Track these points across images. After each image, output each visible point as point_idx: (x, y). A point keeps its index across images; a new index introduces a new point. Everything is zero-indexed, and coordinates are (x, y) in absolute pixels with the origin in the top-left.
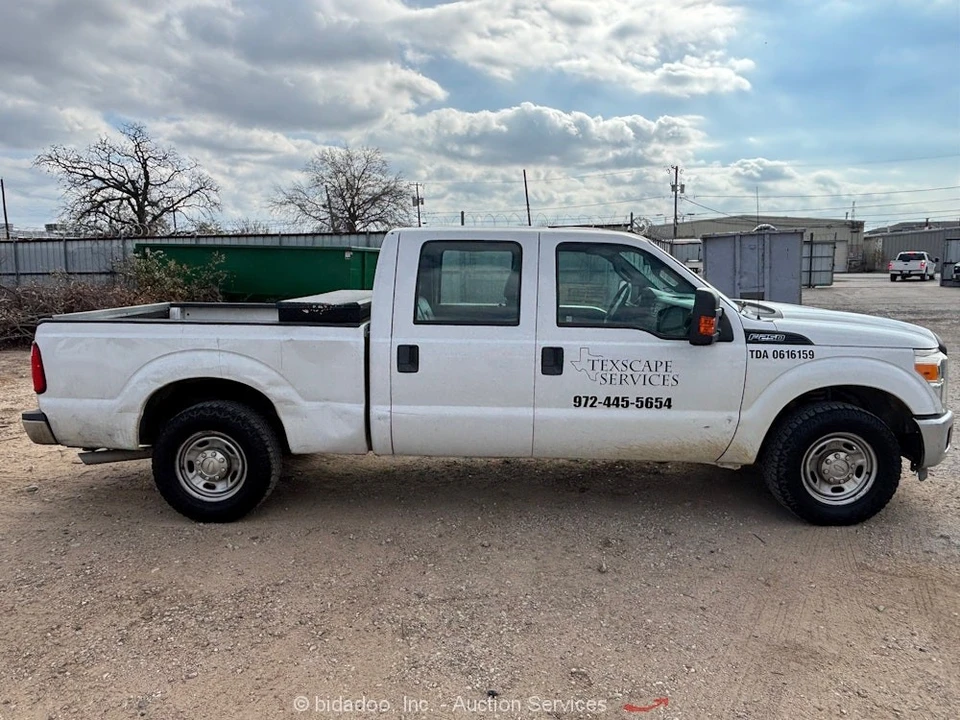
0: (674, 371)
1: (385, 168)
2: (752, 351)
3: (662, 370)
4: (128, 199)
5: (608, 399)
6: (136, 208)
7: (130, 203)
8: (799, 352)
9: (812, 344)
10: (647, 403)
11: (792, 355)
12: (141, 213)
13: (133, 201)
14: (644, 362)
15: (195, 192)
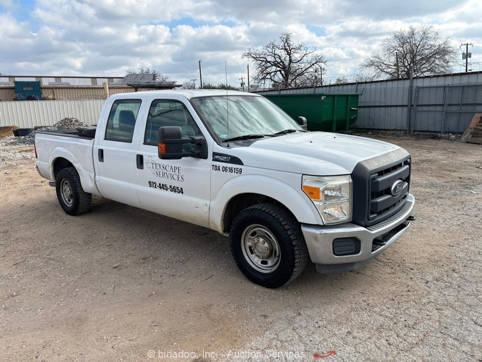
0: (182, 173)
1: (437, 36)
2: (213, 166)
3: (177, 171)
4: (280, 71)
5: (160, 184)
6: (284, 76)
7: (281, 73)
8: (235, 169)
9: (242, 164)
10: (174, 189)
11: (231, 170)
12: (286, 77)
13: (283, 72)
14: (170, 166)
15: (313, 65)
